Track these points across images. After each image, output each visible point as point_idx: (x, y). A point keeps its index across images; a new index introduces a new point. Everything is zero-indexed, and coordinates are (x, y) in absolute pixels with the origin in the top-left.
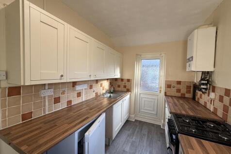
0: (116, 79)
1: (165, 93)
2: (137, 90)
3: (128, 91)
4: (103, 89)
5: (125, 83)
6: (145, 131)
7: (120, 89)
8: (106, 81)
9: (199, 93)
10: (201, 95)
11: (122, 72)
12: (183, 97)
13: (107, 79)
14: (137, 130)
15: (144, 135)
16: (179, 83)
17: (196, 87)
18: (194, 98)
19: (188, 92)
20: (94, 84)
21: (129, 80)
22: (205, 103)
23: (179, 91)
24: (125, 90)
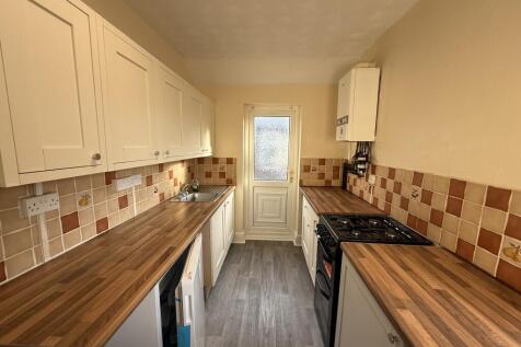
0: (201, 160)
1: (301, 181)
2: (247, 181)
3: (230, 183)
4: (175, 185)
5: (222, 168)
6: (269, 257)
7: (211, 181)
8: (180, 165)
9: (352, 177)
10: (355, 180)
11: (214, 144)
12: (328, 187)
13: (183, 161)
14: (253, 257)
15: (269, 264)
16: (322, 162)
17: (348, 168)
18: (344, 186)
19: (336, 177)
20: (155, 175)
21: (230, 161)
22: (362, 192)
23: (322, 176)
24: (223, 181)
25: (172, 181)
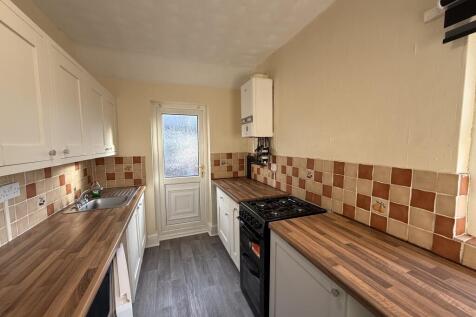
1: (212, 174)
4: (69, 192)
5: (129, 168)
6: (187, 253)
7: (114, 184)
8: (73, 168)
10: (258, 170)
12: (235, 178)
13: (76, 163)
16: (230, 156)
17: (251, 160)
18: (249, 176)
19: (241, 168)
20: (40, 182)
21: (137, 160)
22: (265, 179)
23: (230, 168)
24: (130, 182)
25: (64, 187)
